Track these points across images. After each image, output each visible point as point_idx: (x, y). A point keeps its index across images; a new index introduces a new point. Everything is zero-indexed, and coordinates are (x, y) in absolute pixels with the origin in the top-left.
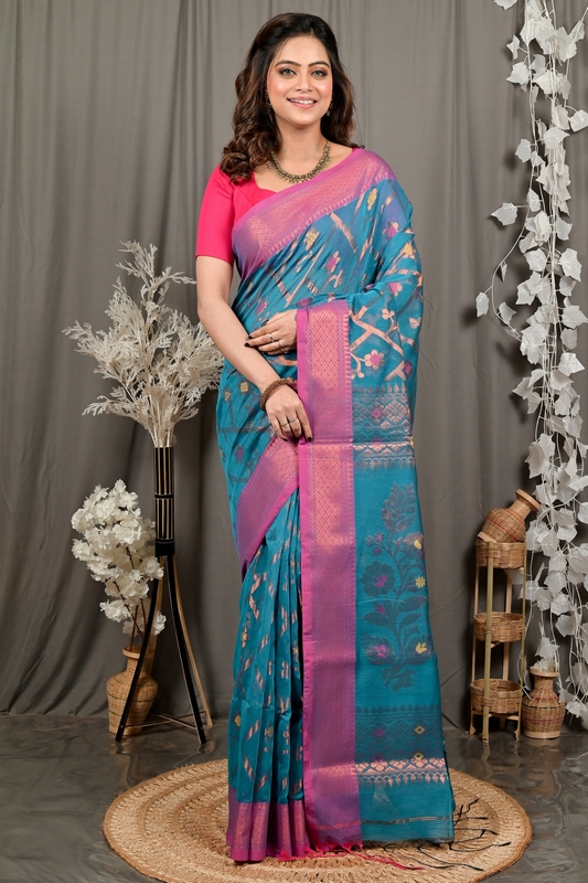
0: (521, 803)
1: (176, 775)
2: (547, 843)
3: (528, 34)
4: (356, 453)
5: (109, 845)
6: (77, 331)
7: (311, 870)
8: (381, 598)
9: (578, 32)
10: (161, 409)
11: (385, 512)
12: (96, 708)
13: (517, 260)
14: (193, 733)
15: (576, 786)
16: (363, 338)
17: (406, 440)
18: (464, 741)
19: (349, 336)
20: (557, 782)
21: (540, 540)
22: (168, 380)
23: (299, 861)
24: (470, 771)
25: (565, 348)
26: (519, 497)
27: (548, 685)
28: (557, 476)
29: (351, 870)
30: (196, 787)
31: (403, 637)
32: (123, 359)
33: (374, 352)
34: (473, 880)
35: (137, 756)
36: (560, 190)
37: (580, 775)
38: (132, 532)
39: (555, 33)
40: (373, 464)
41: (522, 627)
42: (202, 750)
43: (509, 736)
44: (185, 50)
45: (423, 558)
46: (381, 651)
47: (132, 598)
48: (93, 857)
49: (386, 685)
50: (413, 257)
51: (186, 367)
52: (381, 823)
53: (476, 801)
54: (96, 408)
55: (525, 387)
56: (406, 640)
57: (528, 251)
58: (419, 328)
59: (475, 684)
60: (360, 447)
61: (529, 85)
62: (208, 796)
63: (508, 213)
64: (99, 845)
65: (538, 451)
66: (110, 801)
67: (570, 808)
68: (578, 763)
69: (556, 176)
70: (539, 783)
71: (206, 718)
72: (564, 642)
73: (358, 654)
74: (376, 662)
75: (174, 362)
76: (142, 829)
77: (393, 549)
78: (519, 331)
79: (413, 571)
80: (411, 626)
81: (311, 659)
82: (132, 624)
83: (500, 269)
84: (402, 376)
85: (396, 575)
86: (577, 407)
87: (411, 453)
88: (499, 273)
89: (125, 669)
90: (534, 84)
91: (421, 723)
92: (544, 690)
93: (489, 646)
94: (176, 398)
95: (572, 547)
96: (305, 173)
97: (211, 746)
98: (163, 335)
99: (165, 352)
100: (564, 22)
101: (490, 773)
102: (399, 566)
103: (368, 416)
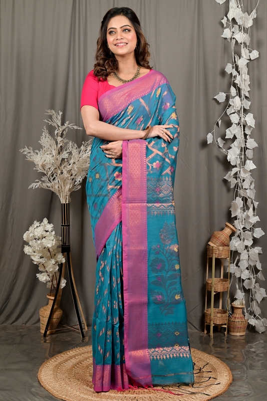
0: (228, 365)
1: (71, 352)
2: (239, 383)
3: (231, 16)
4: (148, 207)
5: (40, 384)
6: (26, 151)
7: (132, 395)
8: (159, 274)
9: (254, 14)
10: (64, 186)
11: (161, 235)
12: (35, 322)
13: (226, 118)
14: (79, 333)
15: (252, 357)
16: (153, 155)
17: (171, 202)
18: (202, 337)
19: (146, 154)
20: (244, 355)
21: (236, 246)
22: (67, 173)
23: (127, 392)
24: (205, 350)
25: (248, 158)
26: (227, 226)
27: (240, 311)
28: (244, 216)
29: (150, 395)
30: (80, 358)
31: (169, 292)
32: (47, 163)
33: (157, 162)
34: (206, 400)
35: (53, 343)
36: (245, 87)
37: (254, 352)
38: (51, 242)
39: (243, 15)
40: (156, 213)
41: (228, 285)
42: (83, 341)
43: (222, 334)
44: (75, 22)
45: (178, 256)
46: (159, 297)
47: (51, 272)
48: (33, 390)
49: (162, 313)
50: (176, 119)
51: (75, 167)
52: (161, 376)
53: (207, 364)
54: (35, 185)
55: (229, 176)
56: (171, 293)
57: (230, 114)
58: (177, 151)
59: (207, 311)
60: (150, 205)
61: (231, 39)
62: (85, 362)
63: (221, 97)
64: (36, 384)
65: (235, 204)
66: (41, 364)
67: (250, 367)
68: (254, 347)
69: (243, 80)
70: (235, 356)
71: (84, 326)
72: (247, 291)
73: (149, 299)
74: (157, 303)
75: (70, 164)
76: (55, 377)
77: (165, 252)
78: (227, 150)
79: (174, 261)
80: (173, 287)
81: (128, 302)
82: (51, 283)
83: (218, 123)
84: (170, 173)
85: (166, 264)
86: (253, 185)
87: (173, 208)
88: (218, 124)
89: (48, 304)
90: (233, 38)
91: (177, 330)
92: (238, 313)
93: (213, 294)
94: (71, 181)
95: (251, 249)
96: (129, 79)
97: (87, 339)
98: (65, 152)
99: (66, 160)
100: (247, 10)
101: (214, 351)
102: (167, 260)
103: (154, 191)
